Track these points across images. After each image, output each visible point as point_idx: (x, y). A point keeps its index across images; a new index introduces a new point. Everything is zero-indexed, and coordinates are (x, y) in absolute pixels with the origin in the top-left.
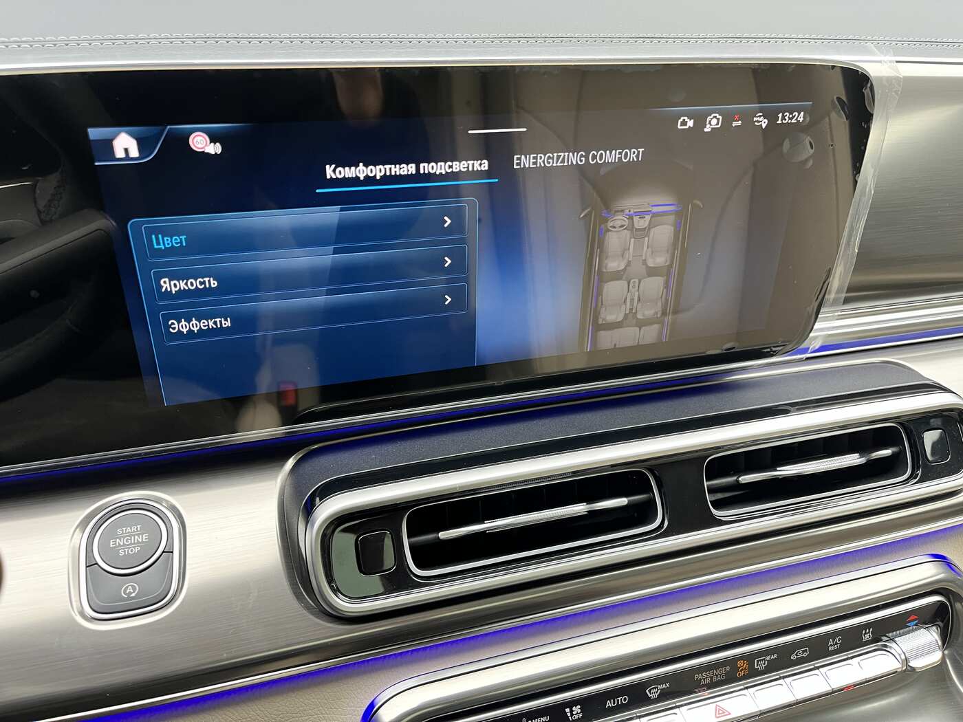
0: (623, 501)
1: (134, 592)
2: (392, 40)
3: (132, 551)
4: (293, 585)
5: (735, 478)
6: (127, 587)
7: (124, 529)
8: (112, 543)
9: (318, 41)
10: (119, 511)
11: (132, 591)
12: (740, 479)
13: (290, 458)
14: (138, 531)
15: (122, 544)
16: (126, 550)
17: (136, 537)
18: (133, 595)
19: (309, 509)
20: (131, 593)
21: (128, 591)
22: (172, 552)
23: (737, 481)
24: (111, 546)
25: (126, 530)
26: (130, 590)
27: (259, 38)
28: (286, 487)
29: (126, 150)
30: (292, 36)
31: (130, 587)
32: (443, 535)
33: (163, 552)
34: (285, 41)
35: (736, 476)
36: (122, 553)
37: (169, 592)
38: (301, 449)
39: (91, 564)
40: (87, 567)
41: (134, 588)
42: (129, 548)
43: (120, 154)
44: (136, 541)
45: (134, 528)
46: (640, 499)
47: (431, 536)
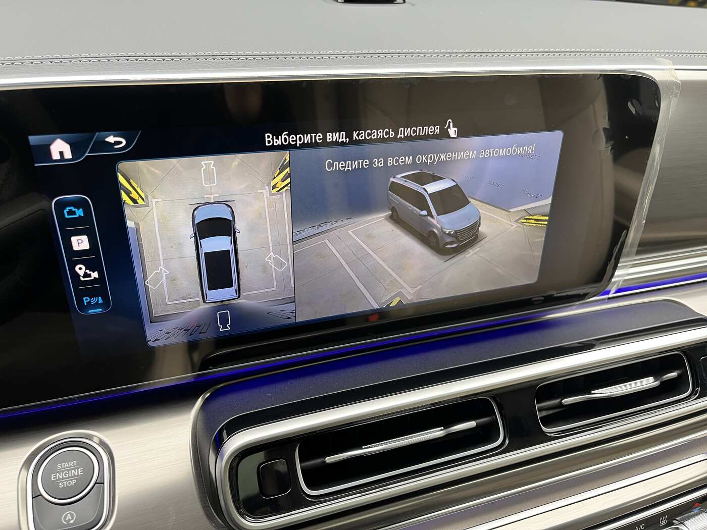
0: (472, 424)
1: (72, 519)
2: (279, 56)
3: (69, 483)
4: (205, 508)
5: (559, 400)
6: (67, 515)
7: (63, 464)
8: (53, 477)
9: (219, 58)
10: (58, 448)
11: (70, 518)
12: (563, 401)
13: (199, 397)
14: (74, 466)
15: (61, 477)
16: (65, 482)
17: (73, 471)
18: (72, 522)
19: (218, 443)
20: (69, 520)
21: (68, 518)
22: (103, 483)
23: (561, 403)
24: (53, 479)
25: (64, 465)
26: (69, 517)
27: (172, 56)
28: (198, 422)
29: (61, 153)
30: (198, 54)
31: (69, 515)
32: (329, 460)
33: (96, 483)
34: (193, 58)
35: (559, 398)
36: (61, 486)
37: (101, 519)
38: (208, 389)
39: (36, 496)
40: (33, 498)
41: (72, 516)
42: (67, 481)
43: (56, 156)
44: (73, 475)
45: (71, 464)
46: (486, 421)
47: (319, 461)
